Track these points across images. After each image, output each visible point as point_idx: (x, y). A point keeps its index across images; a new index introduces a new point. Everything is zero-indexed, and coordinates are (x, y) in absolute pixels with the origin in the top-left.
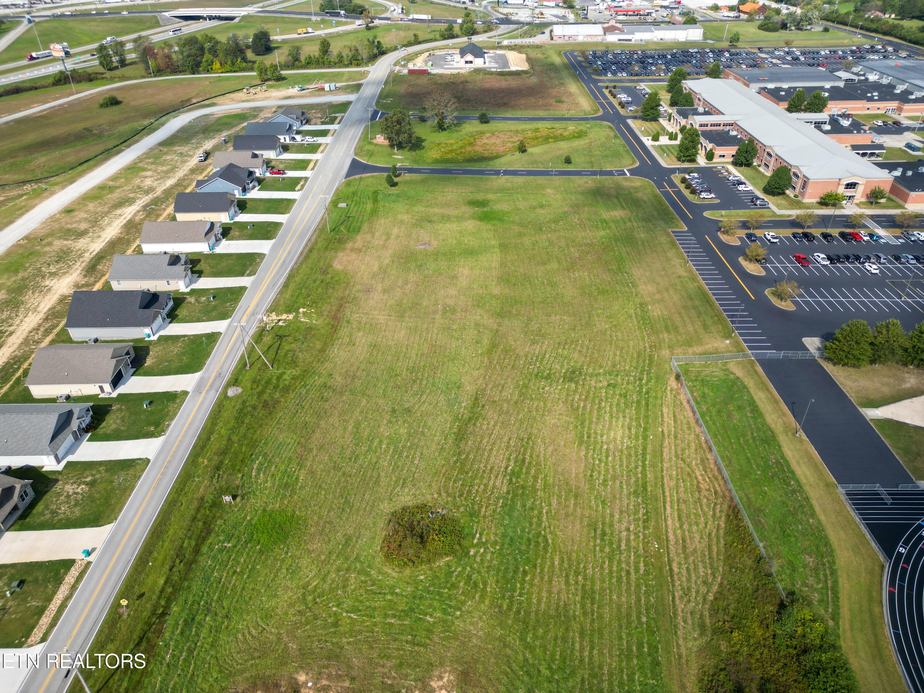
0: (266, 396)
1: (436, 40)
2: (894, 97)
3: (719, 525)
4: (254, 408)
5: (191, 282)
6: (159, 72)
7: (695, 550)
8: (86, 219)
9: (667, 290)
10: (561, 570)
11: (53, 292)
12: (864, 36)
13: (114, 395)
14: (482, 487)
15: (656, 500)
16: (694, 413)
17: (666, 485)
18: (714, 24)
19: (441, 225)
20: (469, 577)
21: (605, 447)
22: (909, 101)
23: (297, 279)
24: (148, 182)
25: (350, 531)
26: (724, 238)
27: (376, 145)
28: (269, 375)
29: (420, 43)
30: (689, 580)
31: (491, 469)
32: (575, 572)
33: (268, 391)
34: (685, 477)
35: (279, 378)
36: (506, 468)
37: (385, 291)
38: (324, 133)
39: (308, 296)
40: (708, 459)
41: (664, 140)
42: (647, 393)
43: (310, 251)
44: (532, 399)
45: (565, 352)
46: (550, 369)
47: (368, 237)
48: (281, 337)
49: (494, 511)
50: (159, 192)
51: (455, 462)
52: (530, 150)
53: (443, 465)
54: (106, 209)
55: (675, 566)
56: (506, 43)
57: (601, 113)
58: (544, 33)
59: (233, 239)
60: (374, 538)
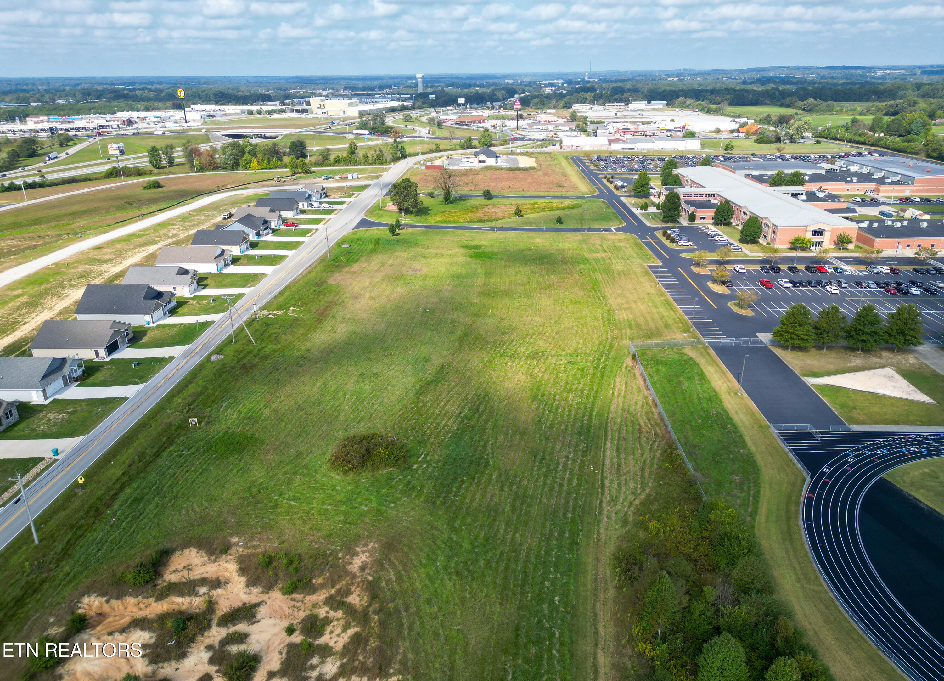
0: (245, 361)
1: (455, 150)
2: (872, 181)
3: (654, 455)
4: (233, 368)
5: (196, 291)
6: (202, 169)
7: (629, 472)
8: (111, 253)
9: (635, 302)
10: (497, 482)
11: (69, 297)
12: (852, 147)
13: (108, 359)
14: (434, 425)
15: (598, 438)
16: (645, 380)
17: (609, 429)
18: (715, 140)
19: (434, 259)
20: (409, 483)
21: (557, 403)
22: (885, 183)
23: (293, 290)
24: (174, 232)
25: (302, 449)
26: (695, 269)
27: (386, 211)
28: (252, 348)
29: (441, 151)
30: (619, 490)
31: (445, 414)
32: (511, 483)
33: (248, 358)
34: (628, 423)
35: (259, 350)
36: (460, 413)
37: (371, 298)
38: (341, 203)
39: (300, 300)
40: (652, 413)
41: (652, 210)
42: (604, 368)
43: (309, 273)
44: (494, 370)
45: (532, 340)
46: (515, 352)
47: (365, 265)
48: (268, 325)
49: (442, 440)
50: (182, 236)
51: (412, 408)
52: (526, 216)
53: (401, 410)
54: (132, 247)
55: (607, 483)
56: (518, 151)
57: (597, 193)
58: (555, 145)
59: (241, 264)
60: (324, 454)
